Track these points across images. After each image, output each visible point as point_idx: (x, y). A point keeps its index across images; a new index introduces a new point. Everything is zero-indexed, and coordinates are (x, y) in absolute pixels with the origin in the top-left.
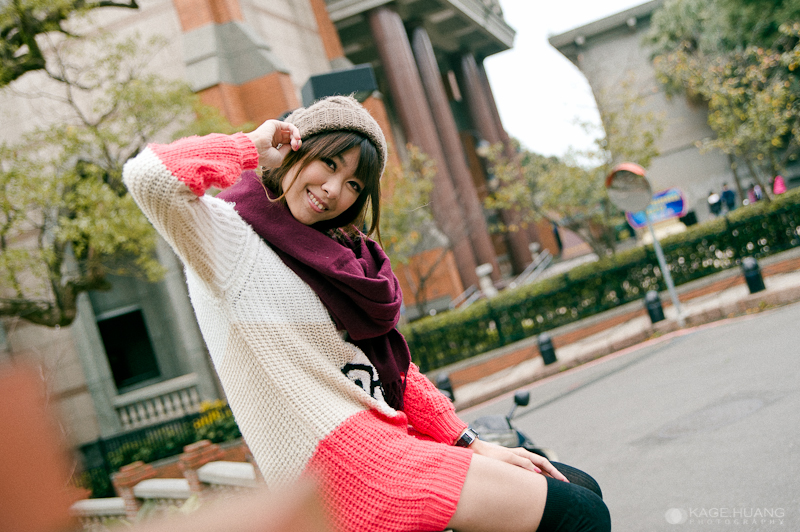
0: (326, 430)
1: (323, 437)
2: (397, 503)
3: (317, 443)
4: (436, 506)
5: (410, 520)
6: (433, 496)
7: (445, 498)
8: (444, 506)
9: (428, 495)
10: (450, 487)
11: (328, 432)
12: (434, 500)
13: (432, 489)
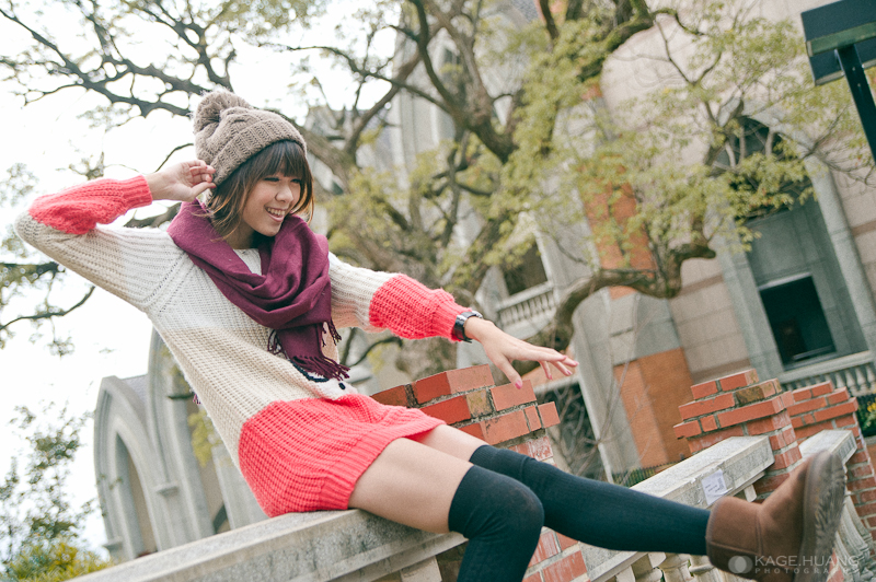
0: (248, 414)
1: (245, 421)
2: (300, 480)
3: (241, 426)
4: (333, 486)
5: (310, 496)
6: (331, 476)
7: (343, 479)
8: (340, 486)
9: (324, 475)
10: (349, 470)
11: (249, 416)
12: (332, 481)
13: (331, 470)
